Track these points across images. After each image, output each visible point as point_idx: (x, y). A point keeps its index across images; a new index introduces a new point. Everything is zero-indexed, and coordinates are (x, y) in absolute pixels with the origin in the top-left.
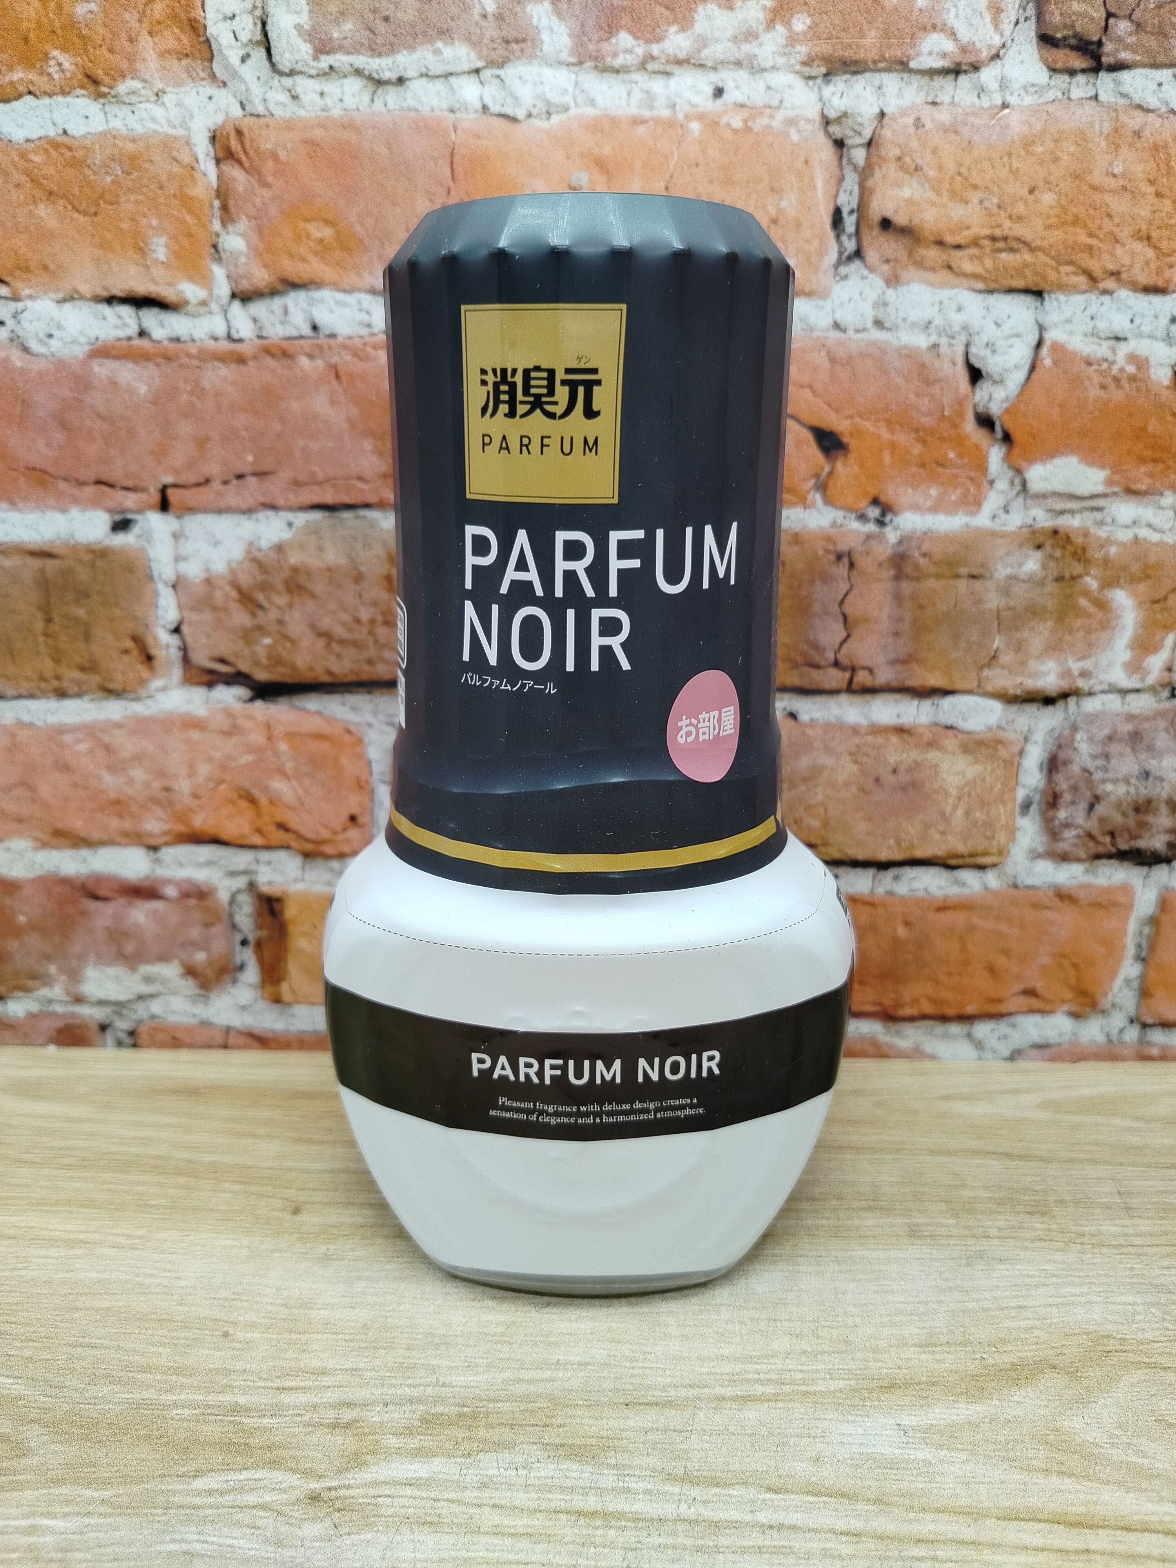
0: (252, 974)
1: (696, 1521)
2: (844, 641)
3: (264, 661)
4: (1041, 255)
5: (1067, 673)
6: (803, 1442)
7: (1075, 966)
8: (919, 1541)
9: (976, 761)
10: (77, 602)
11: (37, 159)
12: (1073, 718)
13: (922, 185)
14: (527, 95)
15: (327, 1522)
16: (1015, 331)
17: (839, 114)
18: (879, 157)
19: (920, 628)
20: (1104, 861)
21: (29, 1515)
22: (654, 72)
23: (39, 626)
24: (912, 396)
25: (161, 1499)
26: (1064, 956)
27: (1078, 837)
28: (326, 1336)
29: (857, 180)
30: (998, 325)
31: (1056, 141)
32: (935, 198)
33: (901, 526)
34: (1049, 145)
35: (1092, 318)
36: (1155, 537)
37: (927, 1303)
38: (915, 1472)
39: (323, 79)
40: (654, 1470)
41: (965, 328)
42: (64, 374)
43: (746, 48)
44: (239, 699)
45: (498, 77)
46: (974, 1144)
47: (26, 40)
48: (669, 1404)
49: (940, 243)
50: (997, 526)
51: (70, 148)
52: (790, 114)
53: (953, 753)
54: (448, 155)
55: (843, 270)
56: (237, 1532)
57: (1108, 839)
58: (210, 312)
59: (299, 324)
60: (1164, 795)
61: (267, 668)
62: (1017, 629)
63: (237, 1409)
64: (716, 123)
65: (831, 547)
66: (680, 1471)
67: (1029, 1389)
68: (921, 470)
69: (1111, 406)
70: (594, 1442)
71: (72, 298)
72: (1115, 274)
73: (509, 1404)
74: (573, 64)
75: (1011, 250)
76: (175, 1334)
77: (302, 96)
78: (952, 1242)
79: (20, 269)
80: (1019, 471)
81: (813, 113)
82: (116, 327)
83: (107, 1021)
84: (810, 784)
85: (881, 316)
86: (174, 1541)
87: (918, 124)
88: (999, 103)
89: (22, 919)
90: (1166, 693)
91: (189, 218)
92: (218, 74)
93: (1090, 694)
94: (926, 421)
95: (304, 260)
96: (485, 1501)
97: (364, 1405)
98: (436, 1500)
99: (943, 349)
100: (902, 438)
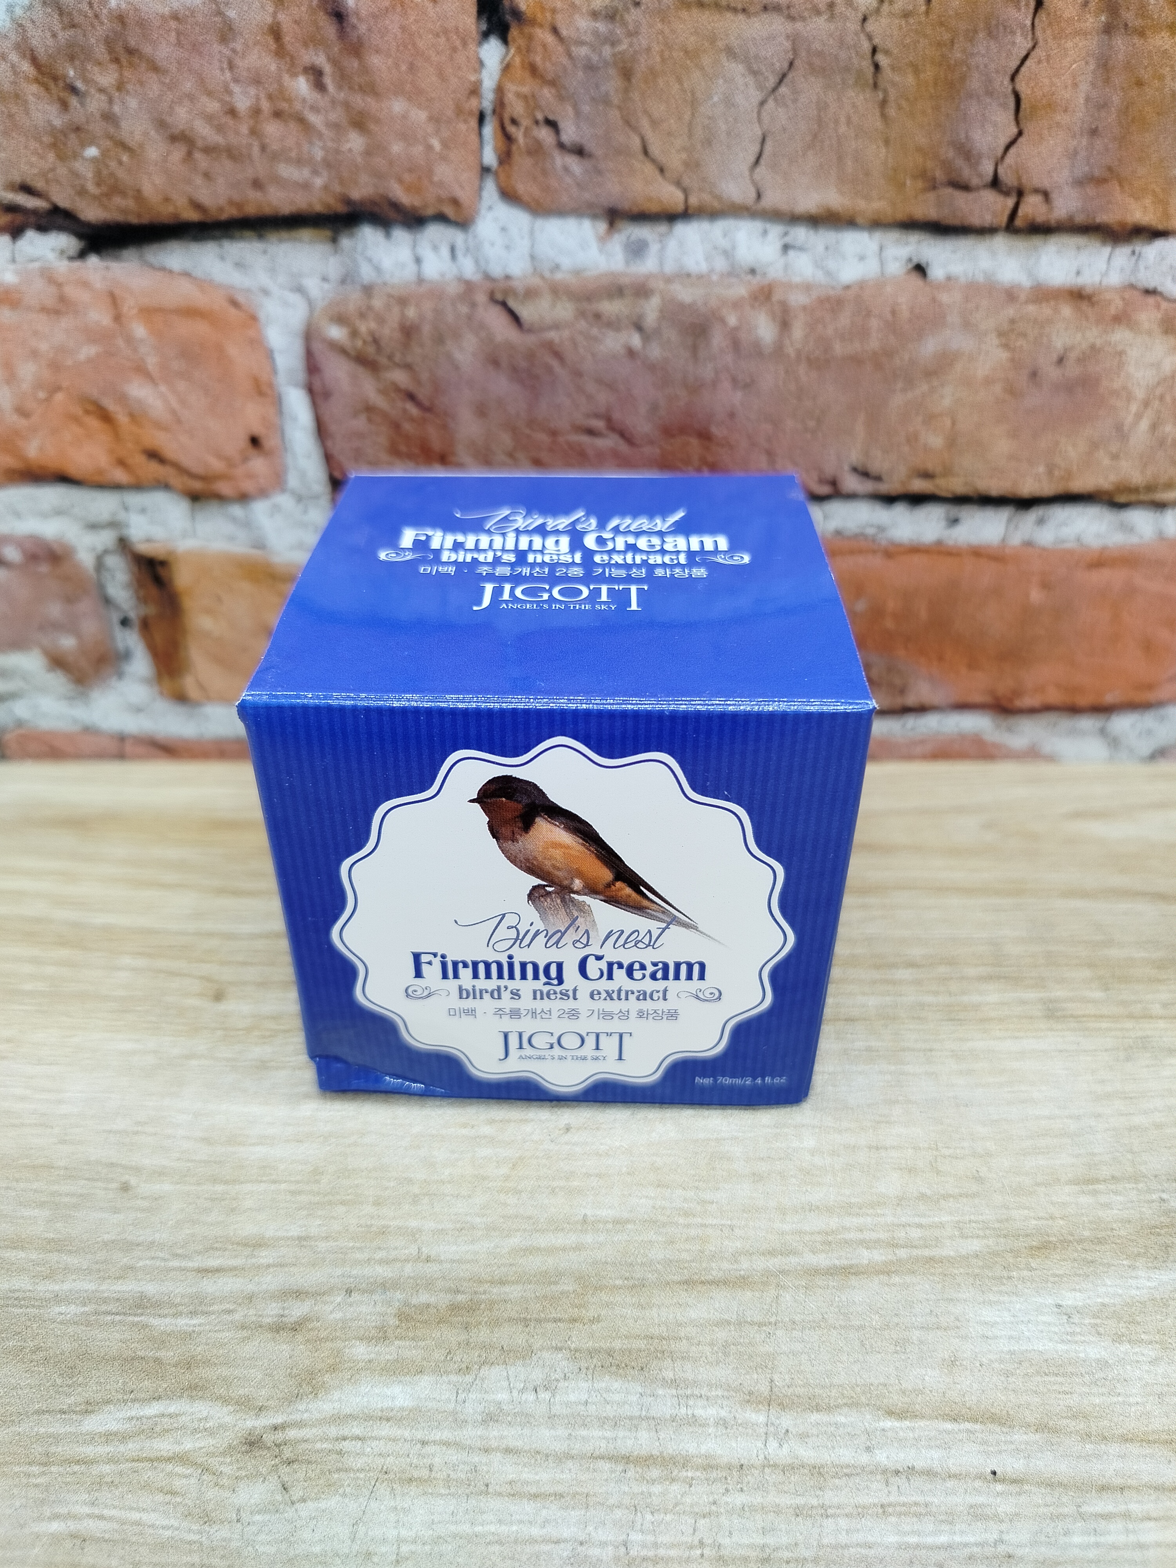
0: (141, 664)
6: (930, 1336)
8: (1104, 1488)
15: (273, 1482)
25: (38, 1449)
28: (263, 1186)
37: (1078, 1118)
38: (1087, 1379)
40: (729, 1388)
44: (63, 253)
53: (1149, 333)
56: (146, 1500)
63: (142, 1304)
66: (763, 1388)
70: (642, 1344)
76: (56, 1188)
78: (1104, 1026)
84: (935, 381)
86: (56, 1517)
96: (494, 1444)
97: (318, 1294)
98: (424, 1443)
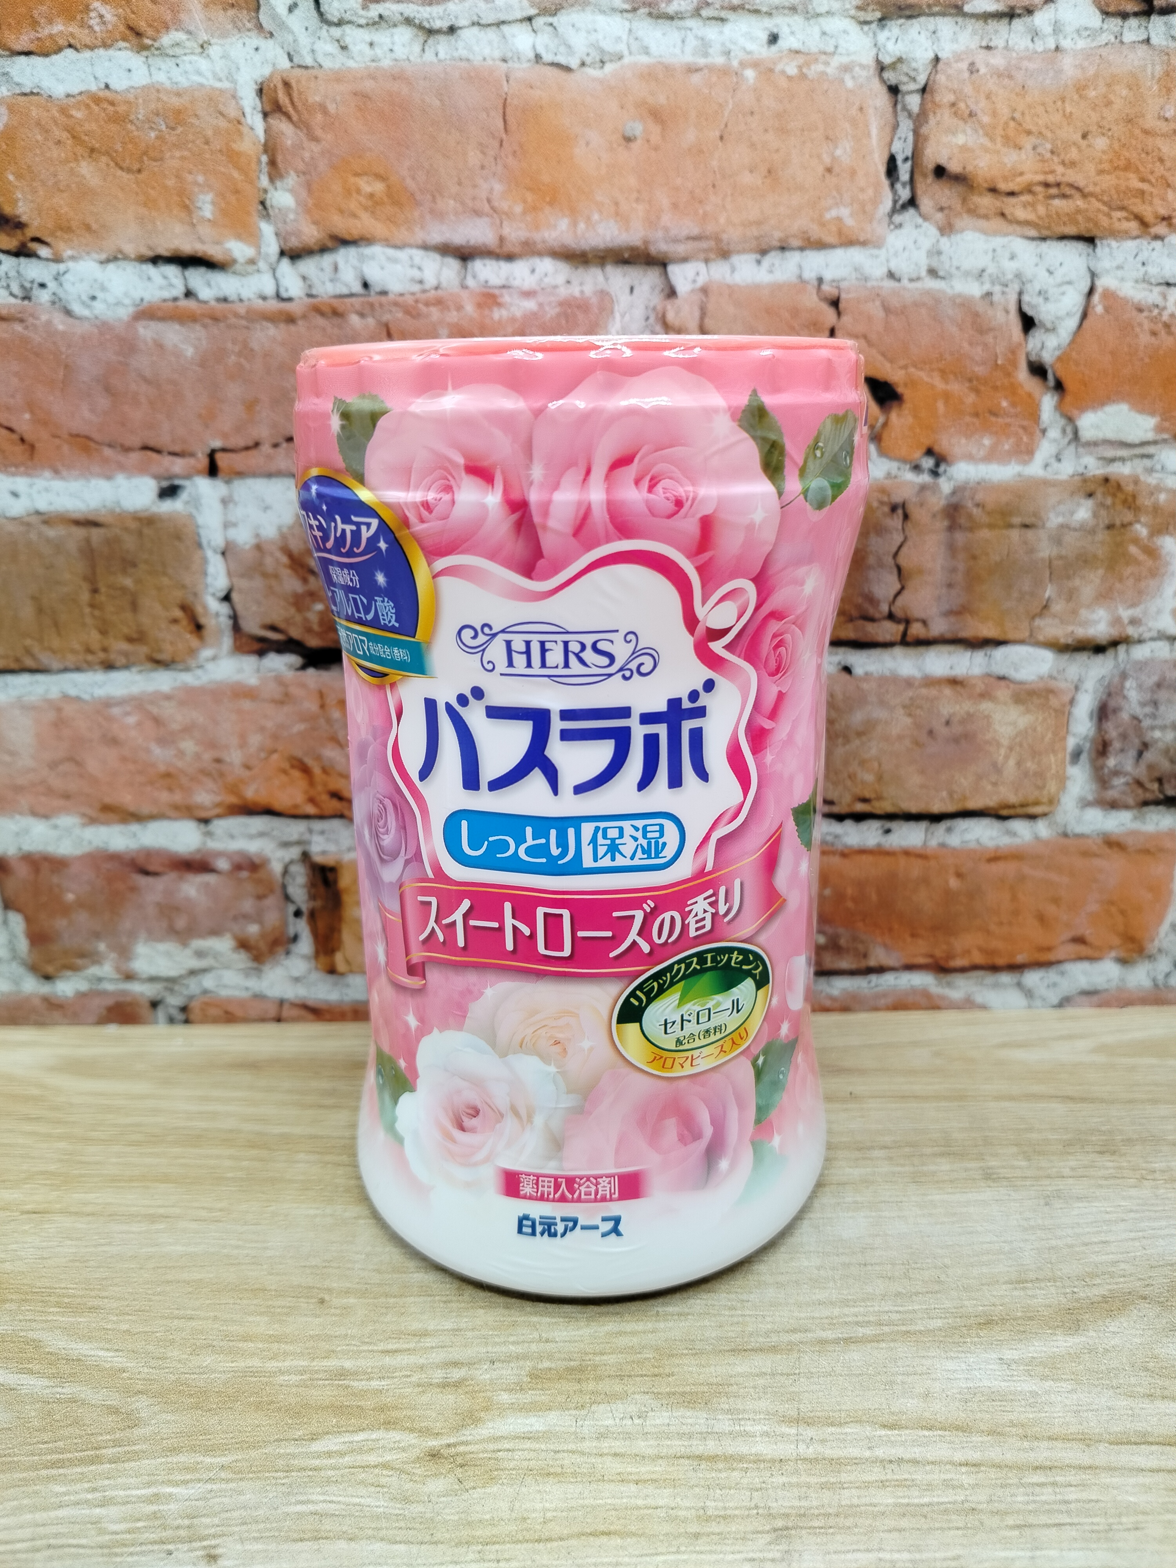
0: (305, 945)
1: (816, 1459)
2: (899, 593)
3: (316, 627)
4: (1093, 200)
5: (1117, 621)
6: (910, 1379)
7: (1123, 912)
9: (1028, 711)
10: (124, 572)
11: (78, 114)
12: (1122, 666)
13: (976, 131)
14: (580, 43)
15: (451, 1478)
16: (1067, 279)
17: (893, 60)
18: (934, 102)
19: (973, 579)
20: (1152, 808)
21: (149, 1484)
22: (709, 19)
23: (85, 596)
24: (965, 345)
25: (281, 1463)
26: (1111, 903)
27: (1127, 784)
29: (911, 126)
30: (1050, 273)
31: (1109, 85)
32: (989, 144)
33: (955, 476)
34: (1102, 89)
35: (1144, 264)
37: (1011, 1242)
38: (1023, 1403)
39: (372, 29)
40: (769, 1414)
41: (1018, 276)
42: (108, 337)
44: (291, 667)
45: (551, 24)
46: (1036, 1089)
48: (774, 1349)
49: (993, 190)
50: (1049, 475)
51: (112, 103)
52: (845, 60)
53: (1005, 703)
54: (501, 106)
55: (897, 218)
56: (362, 1491)
57: (1156, 786)
58: (258, 271)
59: (350, 282)
61: (319, 635)
62: (1069, 578)
63: (343, 1373)
64: (771, 70)
65: (886, 499)
66: (793, 1413)
67: (1122, 1320)
68: (975, 420)
69: (1161, 352)
70: (706, 1389)
71: (115, 259)
72: (1166, 219)
73: (614, 1356)
74: (627, 11)
75: (1064, 196)
76: (270, 1303)
77: (351, 47)
78: (1028, 1183)
79: (61, 229)
80: (1070, 420)
81: (868, 59)
82: (161, 288)
83: (159, 998)
84: (864, 739)
85: (935, 264)
86: (300, 1502)
87: (973, 69)
88: (1053, 47)
89: (70, 897)
91: (236, 174)
92: (264, 25)
93: (1140, 641)
94: (980, 370)
95: (354, 216)
96: (606, 1451)
97: (470, 1364)
98: (556, 1452)
99: (997, 298)
100: (956, 387)
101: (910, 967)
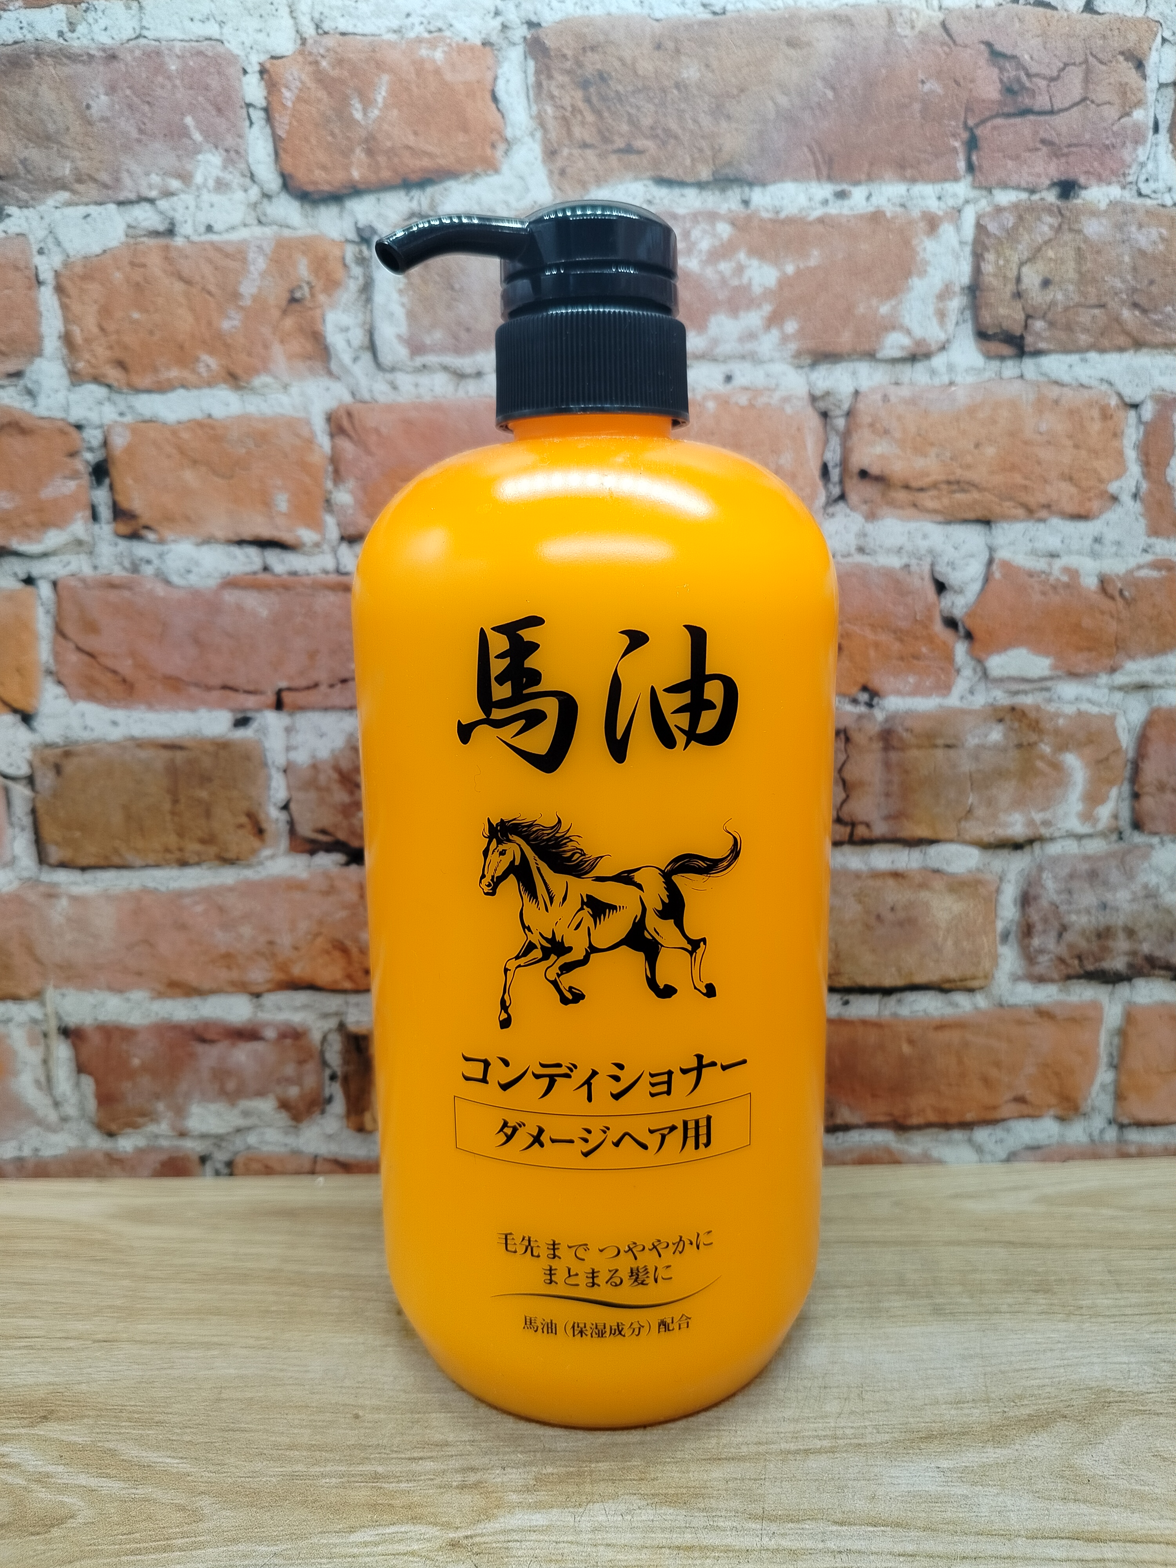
0: (339, 1106)
1: (777, 1550)
2: (846, 801)
4: (986, 494)
5: (1031, 823)
7: (1057, 1074)
9: (961, 899)
10: (202, 786)
11: (186, 435)
12: (1039, 860)
13: (891, 444)
16: (970, 553)
17: (823, 393)
18: (856, 424)
20: (1075, 981)
23: (167, 806)
24: (890, 605)
25: (324, 1551)
26: (1046, 1066)
27: (1051, 960)
29: (839, 441)
30: (956, 548)
31: (993, 409)
32: (901, 453)
33: (887, 707)
34: (988, 412)
35: (1030, 540)
36: (1094, 710)
37: (952, 1368)
39: (417, 374)
40: (738, 1512)
42: (199, 601)
43: (749, 346)
44: (336, 863)
46: (982, 1235)
47: (181, 347)
48: (744, 1458)
49: (907, 487)
50: (964, 705)
51: (212, 428)
52: (784, 394)
53: (941, 893)
55: (831, 510)
57: (1076, 962)
58: (323, 552)
60: (1120, 923)
62: (987, 788)
64: (727, 402)
66: (758, 1511)
67: (1045, 1435)
68: (901, 663)
69: (1051, 608)
70: (685, 1491)
71: (208, 542)
72: (1048, 506)
73: (608, 1464)
75: (963, 490)
76: (312, 1417)
77: (400, 387)
79: (166, 520)
80: (980, 661)
81: (803, 392)
82: (244, 564)
83: (208, 1154)
85: (862, 544)
87: (886, 398)
88: (948, 381)
89: (136, 1062)
90: (1114, 837)
91: (307, 480)
92: (334, 372)
93: (1052, 839)
94: (903, 624)
96: (599, 1542)
98: (558, 1542)
99: (914, 568)
100: (884, 638)
101: (872, 1125)
